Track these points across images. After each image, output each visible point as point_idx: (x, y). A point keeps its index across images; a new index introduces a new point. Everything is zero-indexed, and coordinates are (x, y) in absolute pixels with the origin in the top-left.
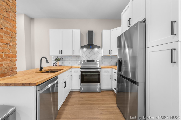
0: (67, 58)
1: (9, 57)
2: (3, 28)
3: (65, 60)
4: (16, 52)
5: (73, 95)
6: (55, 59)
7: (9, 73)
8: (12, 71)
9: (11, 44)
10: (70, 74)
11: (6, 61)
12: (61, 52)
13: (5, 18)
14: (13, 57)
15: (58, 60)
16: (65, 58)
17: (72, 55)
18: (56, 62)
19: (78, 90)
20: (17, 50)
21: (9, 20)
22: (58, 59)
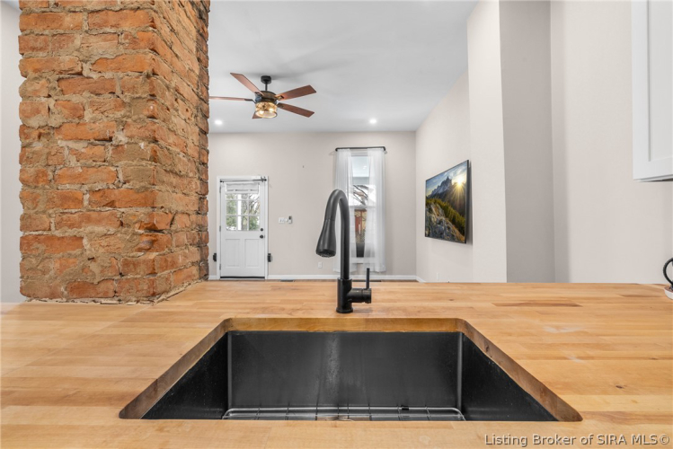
2: (85, 67)
8: (127, 279)
9: (120, 138)
11: (98, 222)
13: (94, 19)
21: (114, 19)
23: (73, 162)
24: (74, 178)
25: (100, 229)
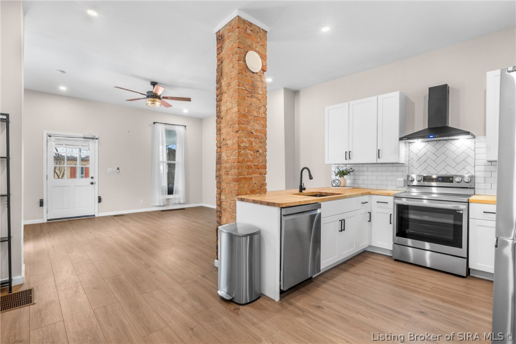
0: (365, 169)
1: (258, 169)
2: (253, 131)
3: (361, 173)
4: (266, 161)
5: (369, 259)
6: (337, 171)
7: (258, 191)
8: (262, 188)
9: (261, 151)
10: (366, 209)
11: (256, 173)
12: (348, 155)
13: (256, 118)
14: (262, 168)
15: (342, 174)
16: (360, 169)
17: (375, 162)
18: (338, 177)
19: (389, 255)
20: (267, 158)
21: (259, 119)
22: (343, 172)
23: (250, 157)
24: (252, 161)
25: (256, 175)
